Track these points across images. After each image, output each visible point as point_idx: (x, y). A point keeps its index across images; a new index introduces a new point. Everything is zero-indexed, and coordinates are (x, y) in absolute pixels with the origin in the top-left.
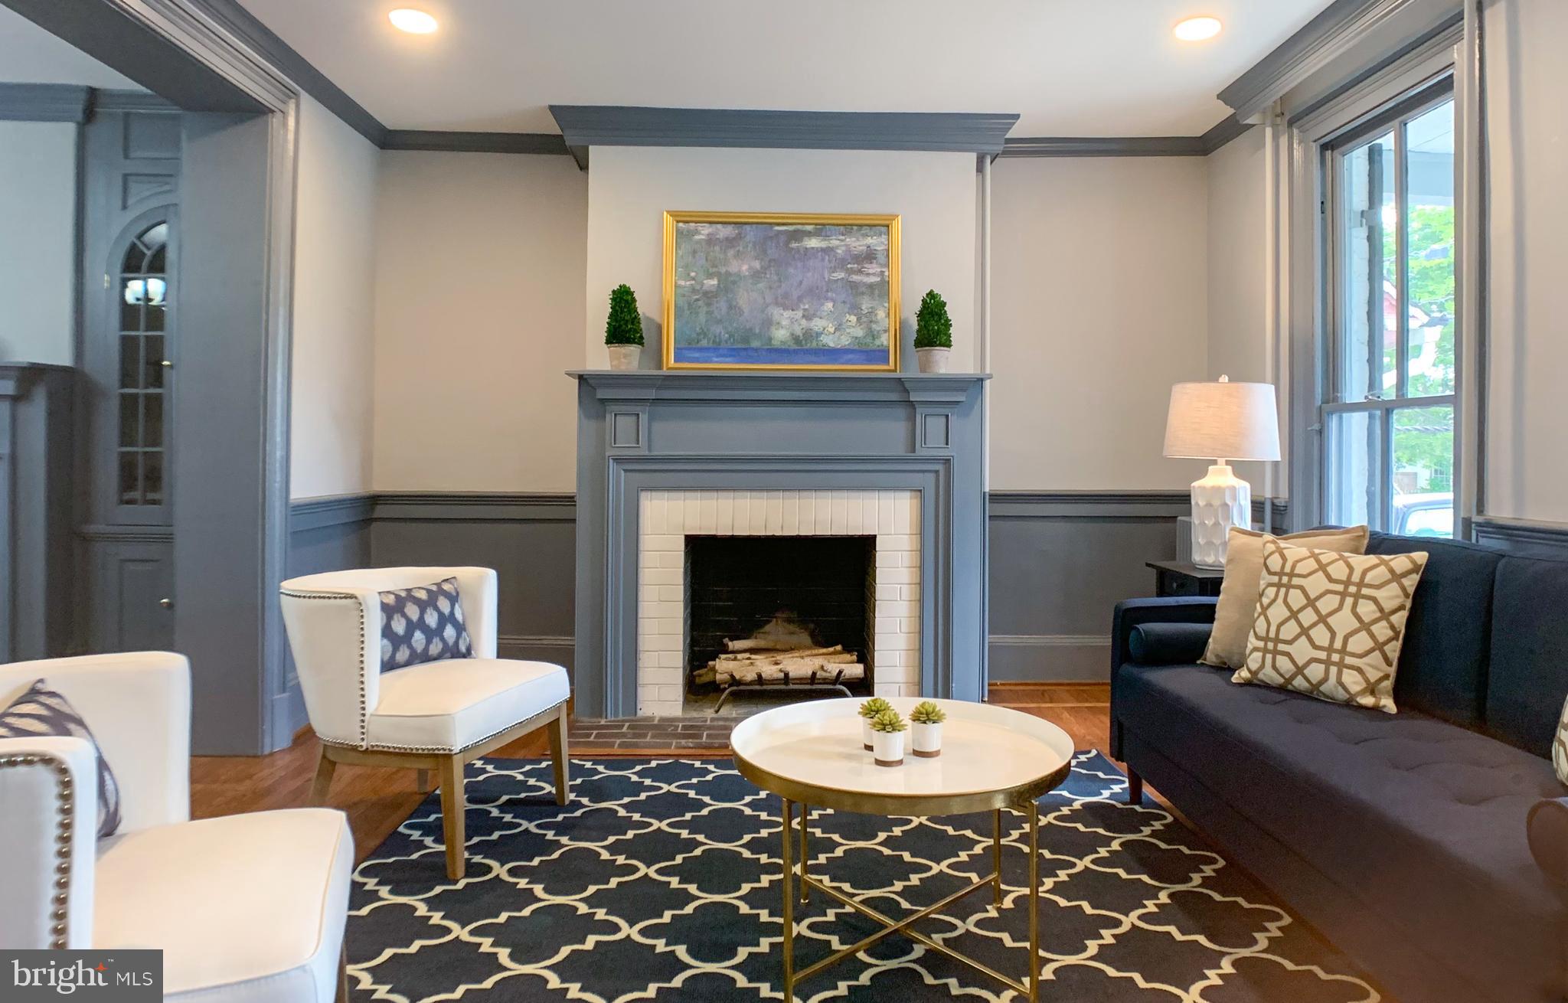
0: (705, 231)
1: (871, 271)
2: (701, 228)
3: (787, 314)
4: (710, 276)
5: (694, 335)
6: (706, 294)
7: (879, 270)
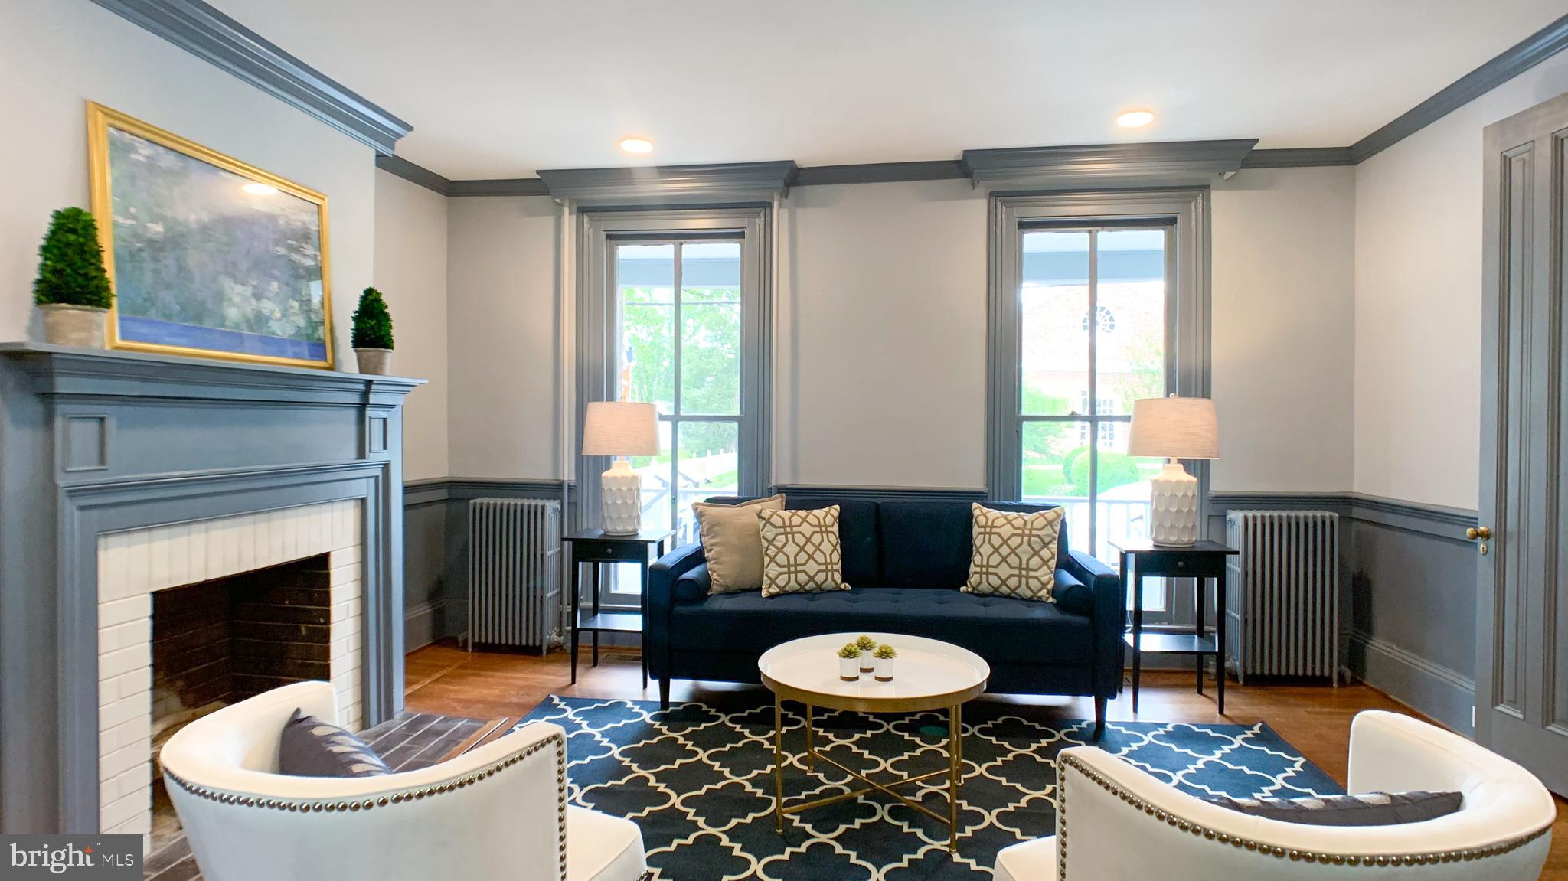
0: (144, 151)
1: (307, 252)
2: (138, 144)
3: (239, 288)
4: (155, 219)
5: (140, 301)
6: (151, 242)
7: (314, 253)
